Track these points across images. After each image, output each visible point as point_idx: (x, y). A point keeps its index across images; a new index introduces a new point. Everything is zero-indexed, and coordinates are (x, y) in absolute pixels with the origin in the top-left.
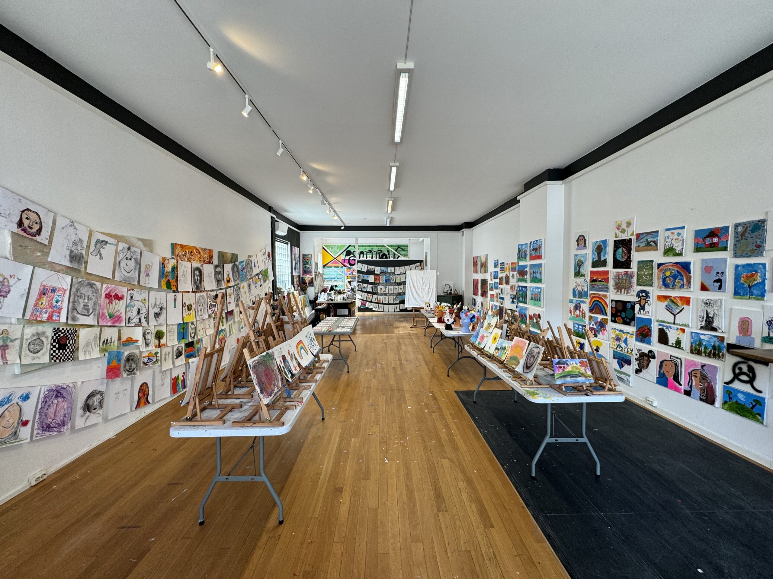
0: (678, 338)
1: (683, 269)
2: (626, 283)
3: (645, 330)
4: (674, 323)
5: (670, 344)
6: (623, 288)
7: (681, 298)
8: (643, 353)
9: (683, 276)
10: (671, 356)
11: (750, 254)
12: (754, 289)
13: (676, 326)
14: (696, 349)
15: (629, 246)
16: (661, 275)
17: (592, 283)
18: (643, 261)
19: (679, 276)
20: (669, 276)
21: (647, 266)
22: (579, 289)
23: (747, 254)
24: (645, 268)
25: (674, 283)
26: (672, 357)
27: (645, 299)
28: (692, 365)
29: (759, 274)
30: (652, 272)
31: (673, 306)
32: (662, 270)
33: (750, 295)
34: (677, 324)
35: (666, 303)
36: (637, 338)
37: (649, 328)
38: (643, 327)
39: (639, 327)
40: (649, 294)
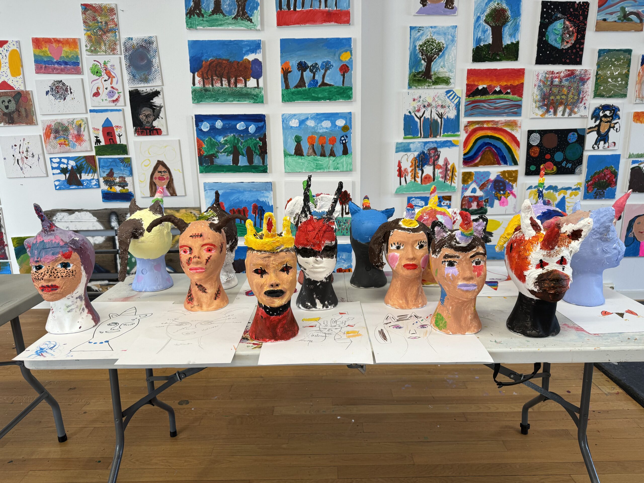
2: (568, 93)
3: (605, 175)
6: (561, 103)
15: (581, 18)
17: (472, 99)
18: (609, 51)
21: (618, 60)
22: (427, 115)
24: (613, 65)
27: (610, 122)
30: (629, 71)
36: (588, 193)
37: (614, 171)
38: (603, 171)
39: (593, 173)
40: (618, 112)
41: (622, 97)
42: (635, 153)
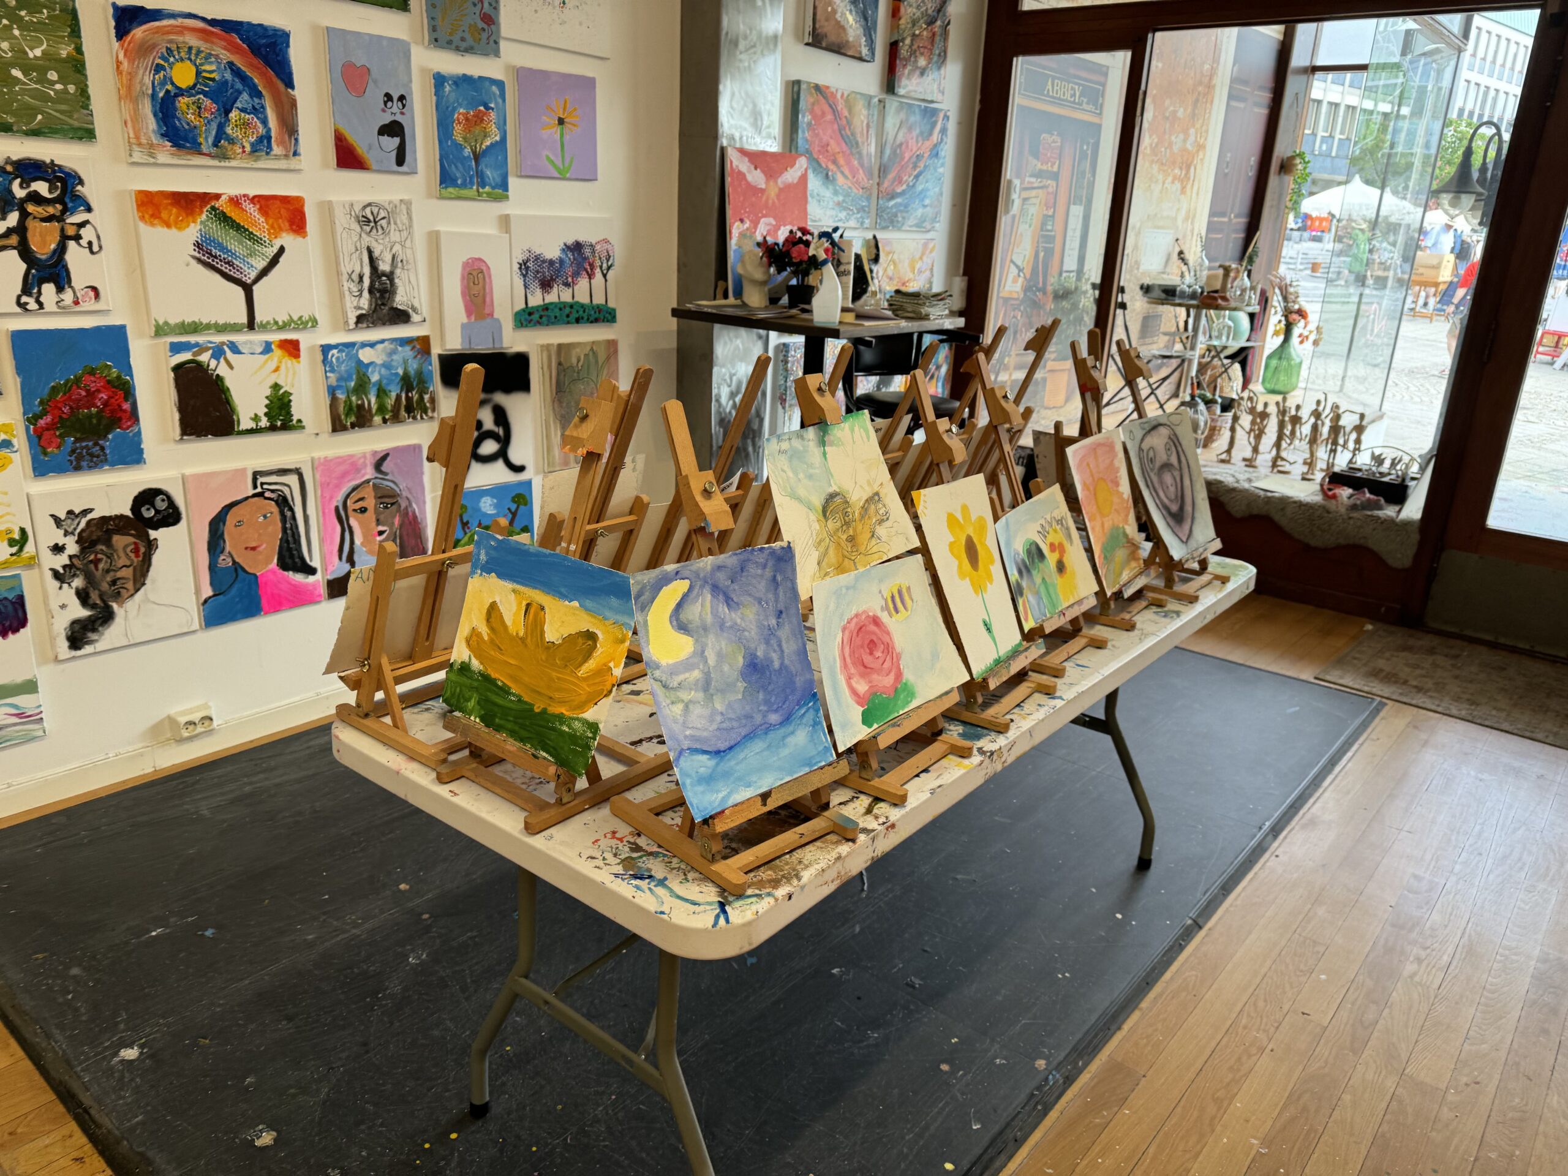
0: (276, 387)
1: (257, 62)
3: (91, 395)
4: (251, 325)
5: (246, 424)
7: (264, 202)
8: (104, 520)
9: (260, 95)
10: (256, 475)
11: (470, 41)
12: (486, 166)
13: (258, 338)
14: (349, 410)
16: (148, 81)
19: (245, 96)
20: (190, 91)
23: (463, 39)
25: (221, 128)
26: (261, 480)
27: (58, 218)
28: (344, 475)
29: (493, 115)
31: (233, 243)
32: (144, 49)
33: (478, 185)
34: (264, 327)
35: (193, 232)
36: (45, 454)
37: (119, 377)
38: (78, 380)
39: (47, 391)
40: (79, 188)
41: (80, 139)
42: (172, 321)
